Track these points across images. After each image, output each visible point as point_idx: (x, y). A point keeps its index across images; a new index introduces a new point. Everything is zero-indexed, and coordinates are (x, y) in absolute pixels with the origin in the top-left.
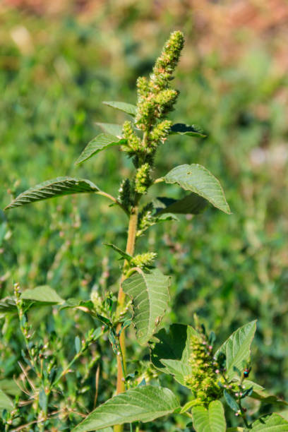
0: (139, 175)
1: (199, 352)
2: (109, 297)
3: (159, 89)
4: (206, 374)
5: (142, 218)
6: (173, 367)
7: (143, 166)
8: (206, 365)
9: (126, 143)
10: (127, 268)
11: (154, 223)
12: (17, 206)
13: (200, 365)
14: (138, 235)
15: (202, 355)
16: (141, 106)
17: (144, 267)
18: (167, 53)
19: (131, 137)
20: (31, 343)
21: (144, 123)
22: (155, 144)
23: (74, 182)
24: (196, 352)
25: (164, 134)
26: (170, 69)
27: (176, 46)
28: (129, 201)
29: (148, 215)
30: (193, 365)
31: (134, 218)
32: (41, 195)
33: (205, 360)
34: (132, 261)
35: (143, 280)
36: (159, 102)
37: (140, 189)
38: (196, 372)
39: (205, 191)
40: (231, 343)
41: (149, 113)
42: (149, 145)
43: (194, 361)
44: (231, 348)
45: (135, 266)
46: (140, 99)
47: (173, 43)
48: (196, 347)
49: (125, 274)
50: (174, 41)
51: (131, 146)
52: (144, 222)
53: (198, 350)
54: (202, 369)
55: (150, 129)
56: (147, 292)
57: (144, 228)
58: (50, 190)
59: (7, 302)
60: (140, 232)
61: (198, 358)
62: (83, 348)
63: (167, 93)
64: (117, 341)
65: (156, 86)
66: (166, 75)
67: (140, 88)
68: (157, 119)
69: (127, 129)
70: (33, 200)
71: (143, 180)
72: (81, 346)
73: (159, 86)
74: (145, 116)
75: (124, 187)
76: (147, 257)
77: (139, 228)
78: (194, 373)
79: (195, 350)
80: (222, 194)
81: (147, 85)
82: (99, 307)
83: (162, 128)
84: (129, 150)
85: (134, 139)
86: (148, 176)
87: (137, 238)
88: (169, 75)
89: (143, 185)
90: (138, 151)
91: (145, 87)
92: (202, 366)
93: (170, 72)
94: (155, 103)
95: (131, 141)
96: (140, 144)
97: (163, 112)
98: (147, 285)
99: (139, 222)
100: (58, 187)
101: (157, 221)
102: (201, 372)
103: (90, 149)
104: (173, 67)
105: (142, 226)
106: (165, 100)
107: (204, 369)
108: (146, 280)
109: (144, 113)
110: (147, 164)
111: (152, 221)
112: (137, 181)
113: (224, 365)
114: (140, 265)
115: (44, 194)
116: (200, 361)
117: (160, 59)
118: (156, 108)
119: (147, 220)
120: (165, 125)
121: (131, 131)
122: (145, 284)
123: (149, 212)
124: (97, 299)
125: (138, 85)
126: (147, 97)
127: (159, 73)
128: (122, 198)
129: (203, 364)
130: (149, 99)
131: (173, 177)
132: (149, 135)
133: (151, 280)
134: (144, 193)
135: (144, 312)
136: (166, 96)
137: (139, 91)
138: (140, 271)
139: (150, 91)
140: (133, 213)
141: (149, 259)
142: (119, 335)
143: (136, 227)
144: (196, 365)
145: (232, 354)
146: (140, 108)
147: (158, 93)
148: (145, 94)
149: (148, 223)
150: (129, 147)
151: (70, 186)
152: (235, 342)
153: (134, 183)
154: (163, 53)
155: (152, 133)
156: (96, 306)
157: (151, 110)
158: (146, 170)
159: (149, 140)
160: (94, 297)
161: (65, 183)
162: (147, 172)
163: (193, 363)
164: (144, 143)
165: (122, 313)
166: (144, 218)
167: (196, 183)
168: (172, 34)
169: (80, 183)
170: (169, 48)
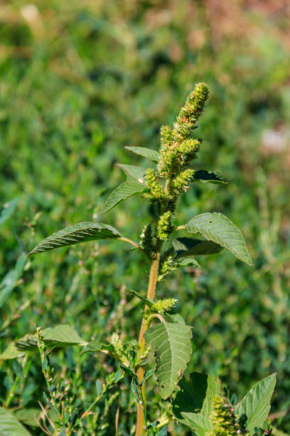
0: (161, 223)
1: (221, 410)
2: (132, 349)
3: (182, 138)
4: (228, 432)
5: (163, 263)
6: (194, 421)
7: (165, 214)
8: (227, 423)
9: (149, 191)
10: (148, 313)
11: (175, 269)
12: (41, 252)
13: (221, 423)
14: (159, 280)
15: (223, 414)
16: (164, 153)
17: (164, 312)
18: (191, 104)
19: (153, 184)
20: (53, 387)
21: (167, 171)
22: (177, 192)
23: (97, 229)
24: (218, 411)
25: (186, 183)
26: (194, 119)
27: (201, 97)
28: (151, 246)
29: (170, 260)
30: (214, 422)
31: (155, 264)
32: (64, 242)
33: (226, 418)
34: (153, 306)
35: (165, 329)
36: (182, 151)
37: (163, 236)
38: (218, 430)
39: (227, 241)
40: (251, 397)
41: (173, 162)
42: (171, 193)
43: (215, 418)
44: (251, 402)
45: (156, 312)
46: (163, 147)
47: (197, 94)
48: (218, 406)
49: (146, 319)
50: (199, 92)
51: (154, 193)
52: (165, 267)
53: (220, 408)
54: (223, 426)
55: (173, 177)
56: (168, 342)
57: (165, 272)
58: (73, 237)
59: (28, 341)
60: (161, 277)
61: (220, 416)
62: (104, 391)
63: (190, 143)
64: (139, 391)
65: (179, 135)
66: (190, 125)
67: (164, 137)
68: (179, 167)
69: (150, 177)
70: (55, 246)
71: (165, 228)
72: (102, 389)
73: (183, 135)
74: (168, 165)
75: (146, 233)
76: (169, 303)
77: (160, 273)
78: (215, 431)
79: (216, 409)
80: (243, 245)
81: (170, 133)
82: (120, 350)
83: (184, 177)
84: (151, 197)
85: (156, 187)
86: (170, 223)
87: (158, 283)
88: (192, 124)
89: (165, 232)
90: (161, 198)
91: (168, 135)
92: (223, 424)
93: (194, 122)
94: (178, 152)
95: (154, 188)
96: (162, 191)
97: (186, 160)
98: (169, 334)
99: (160, 267)
100: (81, 234)
101: (178, 266)
102: (223, 429)
103: (113, 198)
104: (197, 118)
105: (163, 271)
106: (188, 150)
107: (226, 427)
108: (168, 330)
109: (168, 162)
110: (169, 212)
111: (174, 266)
112: (159, 228)
113: (245, 425)
114: (161, 311)
115: (67, 241)
116: (222, 420)
117: (184, 109)
118: (179, 157)
119: (169, 265)
120: (188, 173)
121: (154, 179)
122: (167, 333)
123: (170, 257)
124: (118, 342)
125: (162, 133)
126: (170, 145)
127: (183, 123)
128: (144, 244)
129: (224, 422)
130: (172, 147)
131: (195, 225)
132: (171, 183)
133: (172, 329)
134: (166, 240)
135: (166, 364)
136: (190, 146)
137: (162, 139)
138: (162, 319)
139: (173, 140)
140: (155, 259)
141: (171, 305)
142: (141, 385)
143: (157, 272)
144: (217, 422)
145: (252, 408)
146: (163, 156)
147: (181, 141)
148: (169, 142)
149: (169, 268)
150: (152, 194)
151: (93, 233)
152: (255, 396)
153: (157, 230)
154: (187, 103)
155: (174, 181)
156: (117, 349)
157: (174, 160)
158: (169, 218)
159: (171, 188)
160: (115, 340)
161: (89, 230)
162: (169, 219)
163: (214, 420)
164: (166, 191)
165: (142, 357)
166: (165, 263)
167: (218, 233)
168: (197, 85)
169: (103, 230)
170: (194, 99)
